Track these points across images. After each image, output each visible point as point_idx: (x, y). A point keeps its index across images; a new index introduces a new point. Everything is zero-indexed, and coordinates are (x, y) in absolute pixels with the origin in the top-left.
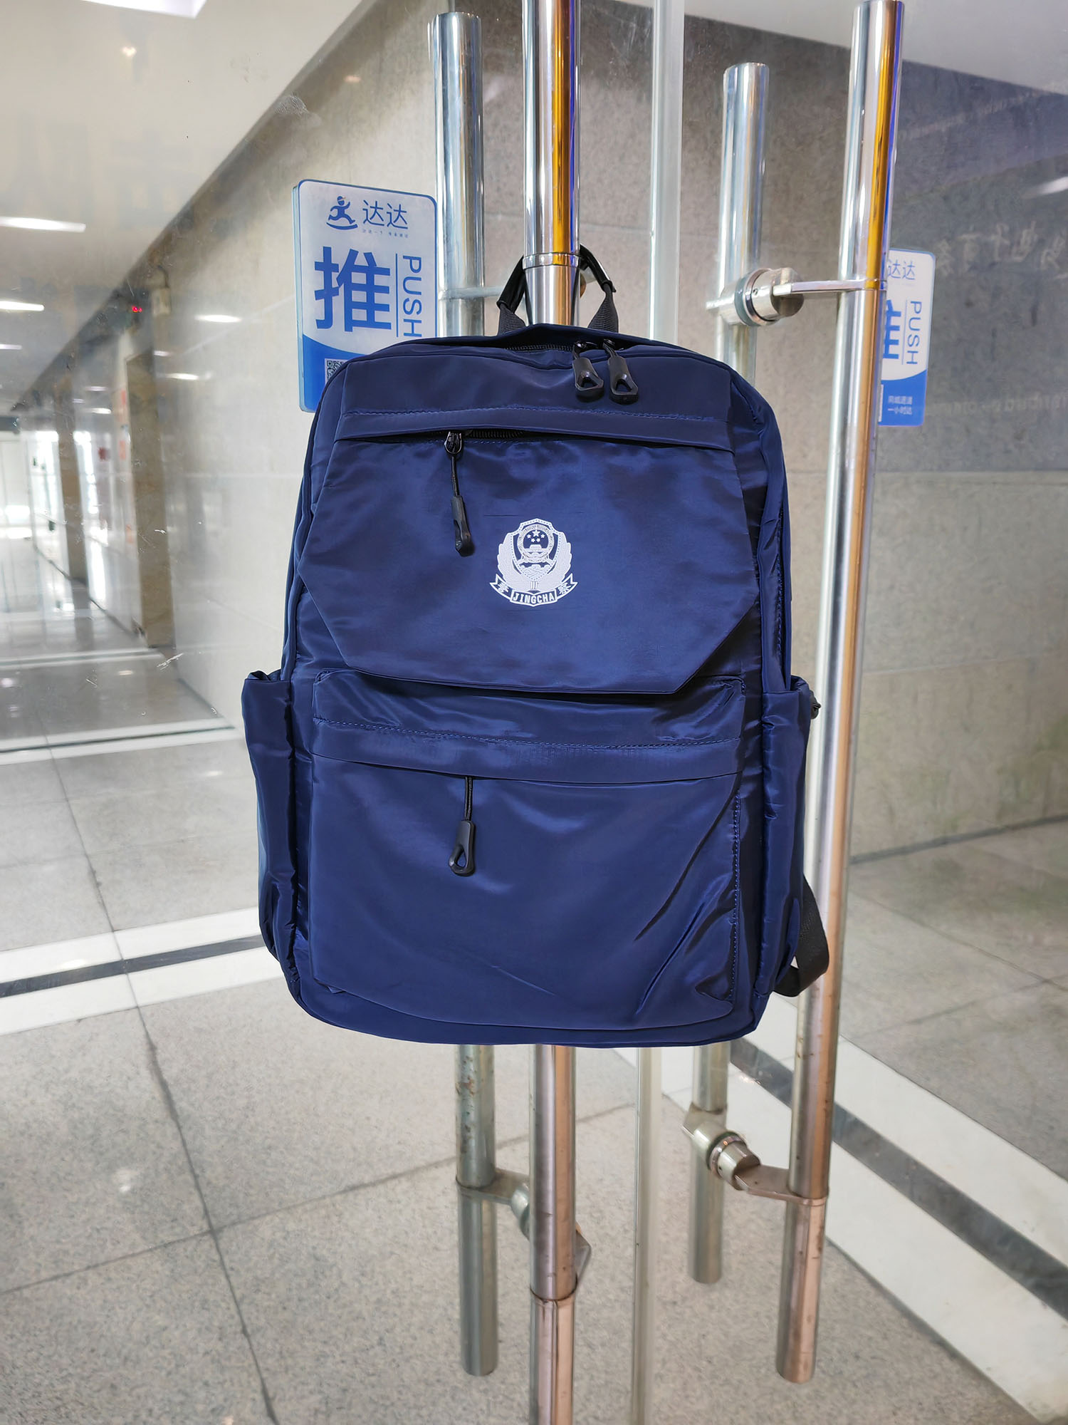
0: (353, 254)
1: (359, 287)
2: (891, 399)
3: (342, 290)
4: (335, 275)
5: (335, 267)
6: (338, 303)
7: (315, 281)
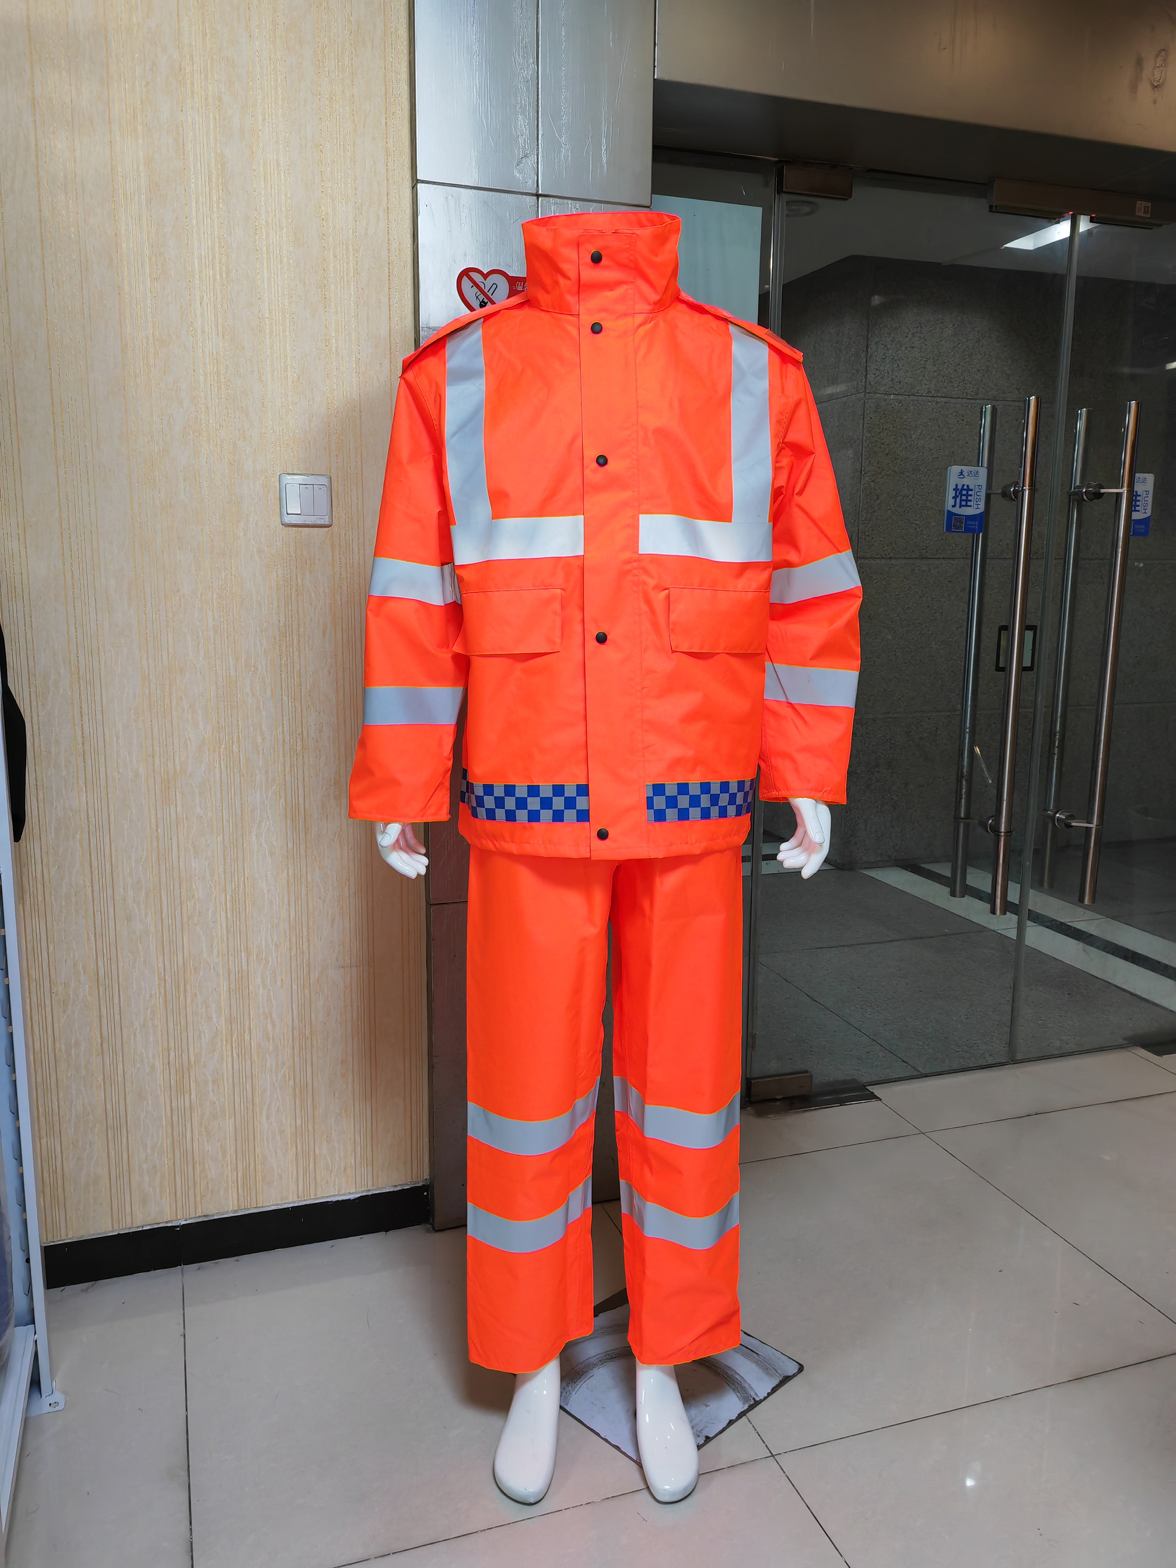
0: (964, 485)
1: (964, 495)
2: (1136, 526)
3: (959, 496)
4: (958, 492)
5: (958, 490)
6: (958, 500)
7: (952, 493)
